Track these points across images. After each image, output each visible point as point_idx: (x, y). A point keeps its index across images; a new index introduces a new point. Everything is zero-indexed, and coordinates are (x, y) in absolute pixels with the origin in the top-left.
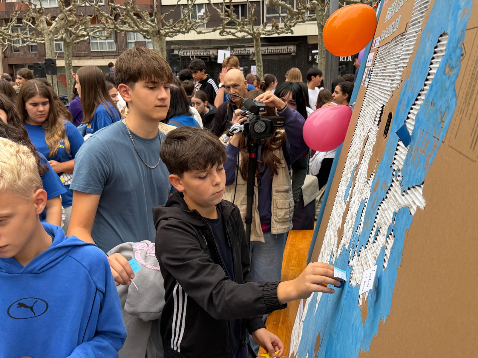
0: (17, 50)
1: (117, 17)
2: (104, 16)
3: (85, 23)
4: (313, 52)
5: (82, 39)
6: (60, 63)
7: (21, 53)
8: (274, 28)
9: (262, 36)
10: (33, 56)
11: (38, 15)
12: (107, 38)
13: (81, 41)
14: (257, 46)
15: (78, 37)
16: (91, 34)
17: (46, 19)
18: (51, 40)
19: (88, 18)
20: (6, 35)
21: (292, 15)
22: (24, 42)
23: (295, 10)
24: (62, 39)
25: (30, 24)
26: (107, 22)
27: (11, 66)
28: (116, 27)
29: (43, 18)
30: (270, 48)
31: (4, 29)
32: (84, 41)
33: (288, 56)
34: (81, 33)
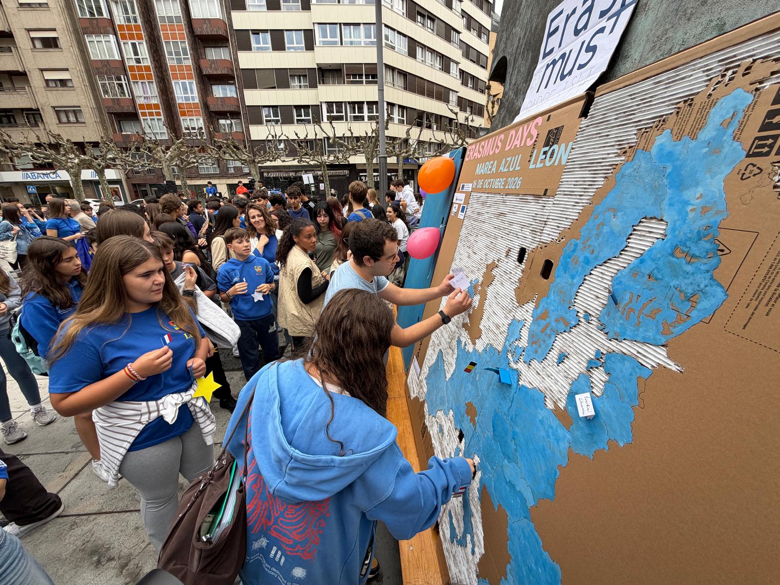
0: (138, 173)
1: (220, 147)
2: (210, 148)
3: (194, 153)
4: (361, 174)
5: (192, 165)
6: (178, 183)
7: (142, 175)
8: (336, 159)
9: (327, 163)
10: (152, 177)
11: (155, 146)
12: (213, 164)
13: (192, 167)
14: (325, 170)
15: (189, 163)
16: (200, 161)
17: (162, 149)
18: (168, 166)
19: (196, 149)
20: (127, 161)
21: (348, 149)
22: (142, 166)
23: (350, 147)
24: (176, 165)
25: (146, 152)
26: (212, 152)
27: (134, 185)
28: (220, 156)
29: (159, 148)
30: (332, 171)
31: (125, 156)
32: (194, 166)
33: (345, 177)
34: (191, 161)
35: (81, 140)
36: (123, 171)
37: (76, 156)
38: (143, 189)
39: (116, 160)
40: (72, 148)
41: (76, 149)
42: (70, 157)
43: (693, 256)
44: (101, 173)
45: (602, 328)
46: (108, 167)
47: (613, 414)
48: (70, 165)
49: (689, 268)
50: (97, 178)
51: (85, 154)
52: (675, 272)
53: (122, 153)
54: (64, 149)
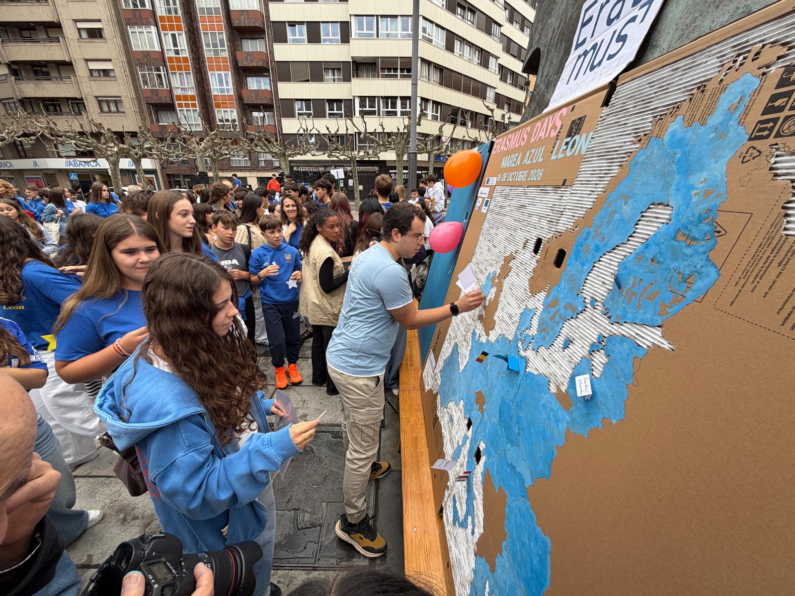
0: (172, 163)
1: (252, 140)
2: (242, 140)
3: (227, 144)
4: (390, 171)
5: (224, 157)
6: (210, 174)
7: (176, 165)
8: (366, 154)
9: (357, 159)
10: (186, 168)
11: (189, 137)
12: (245, 157)
14: (354, 166)
15: (222, 155)
16: (232, 153)
17: (196, 140)
18: (202, 157)
19: (229, 141)
20: (163, 151)
21: (379, 145)
22: (177, 156)
23: (381, 143)
24: (209, 156)
25: (181, 143)
26: (244, 145)
27: (168, 175)
28: (251, 149)
29: (194, 139)
30: (361, 168)
31: (161, 146)
32: (226, 158)
33: (374, 174)
34: (224, 152)
35: (121, 130)
36: (158, 161)
37: (115, 144)
38: (176, 179)
39: (153, 150)
40: (112, 137)
41: (116, 138)
42: (110, 145)
43: (694, 239)
44: (137, 162)
45: (606, 313)
46: (145, 156)
47: (609, 394)
48: (109, 153)
49: (688, 251)
50: (134, 167)
51: (123, 143)
52: (676, 255)
53: (158, 143)
54: (105, 138)
